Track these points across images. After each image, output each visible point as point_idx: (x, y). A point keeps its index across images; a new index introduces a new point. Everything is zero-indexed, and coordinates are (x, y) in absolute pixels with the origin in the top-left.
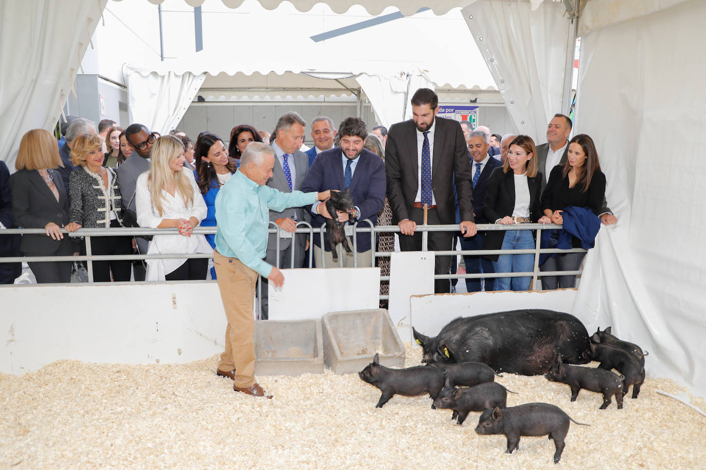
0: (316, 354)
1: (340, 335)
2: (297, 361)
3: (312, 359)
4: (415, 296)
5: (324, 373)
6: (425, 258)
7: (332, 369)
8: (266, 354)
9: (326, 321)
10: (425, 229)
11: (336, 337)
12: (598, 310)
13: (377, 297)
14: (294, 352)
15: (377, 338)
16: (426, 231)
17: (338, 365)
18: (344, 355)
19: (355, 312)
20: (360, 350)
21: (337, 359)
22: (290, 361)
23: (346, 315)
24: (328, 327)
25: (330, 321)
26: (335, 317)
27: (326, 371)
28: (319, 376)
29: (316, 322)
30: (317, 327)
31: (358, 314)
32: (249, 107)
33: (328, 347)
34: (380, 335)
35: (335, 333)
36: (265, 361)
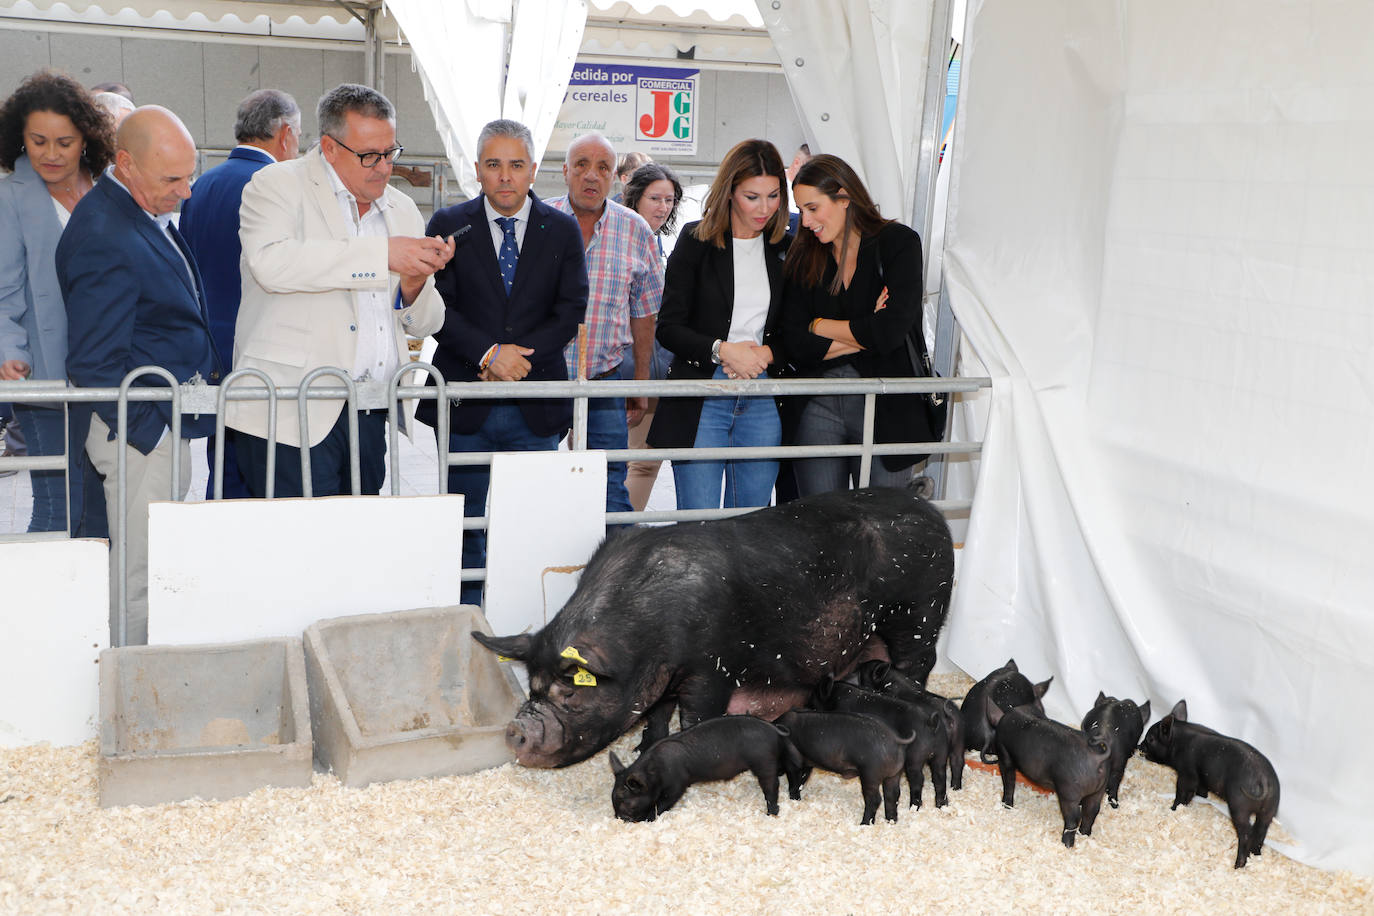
0: (288, 733)
1: (354, 680)
2: (236, 755)
3: (277, 748)
4: (553, 569)
5: (312, 784)
6: (581, 470)
7: (334, 774)
8: (141, 741)
9: (316, 642)
10: (582, 391)
11: (345, 686)
12: (1014, 598)
13: (454, 574)
14: (223, 730)
15: (453, 685)
16: (583, 396)
17: (353, 761)
18: (364, 733)
19: (396, 616)
20: (409, 718)
21: (350, 745)
22: (219, 757)
23: (370, 625)
24: (323, 659)
25: (327, 641)
26: (340, 630)
27: (319, 779)
28: (296, 793)
29: (286, 647)
30: (291, 660)
31: (404, 622)
32: (38, 35)
33: (322, 711)
34: (463, 677)
35: (340, 673)
36: (143, 760)
